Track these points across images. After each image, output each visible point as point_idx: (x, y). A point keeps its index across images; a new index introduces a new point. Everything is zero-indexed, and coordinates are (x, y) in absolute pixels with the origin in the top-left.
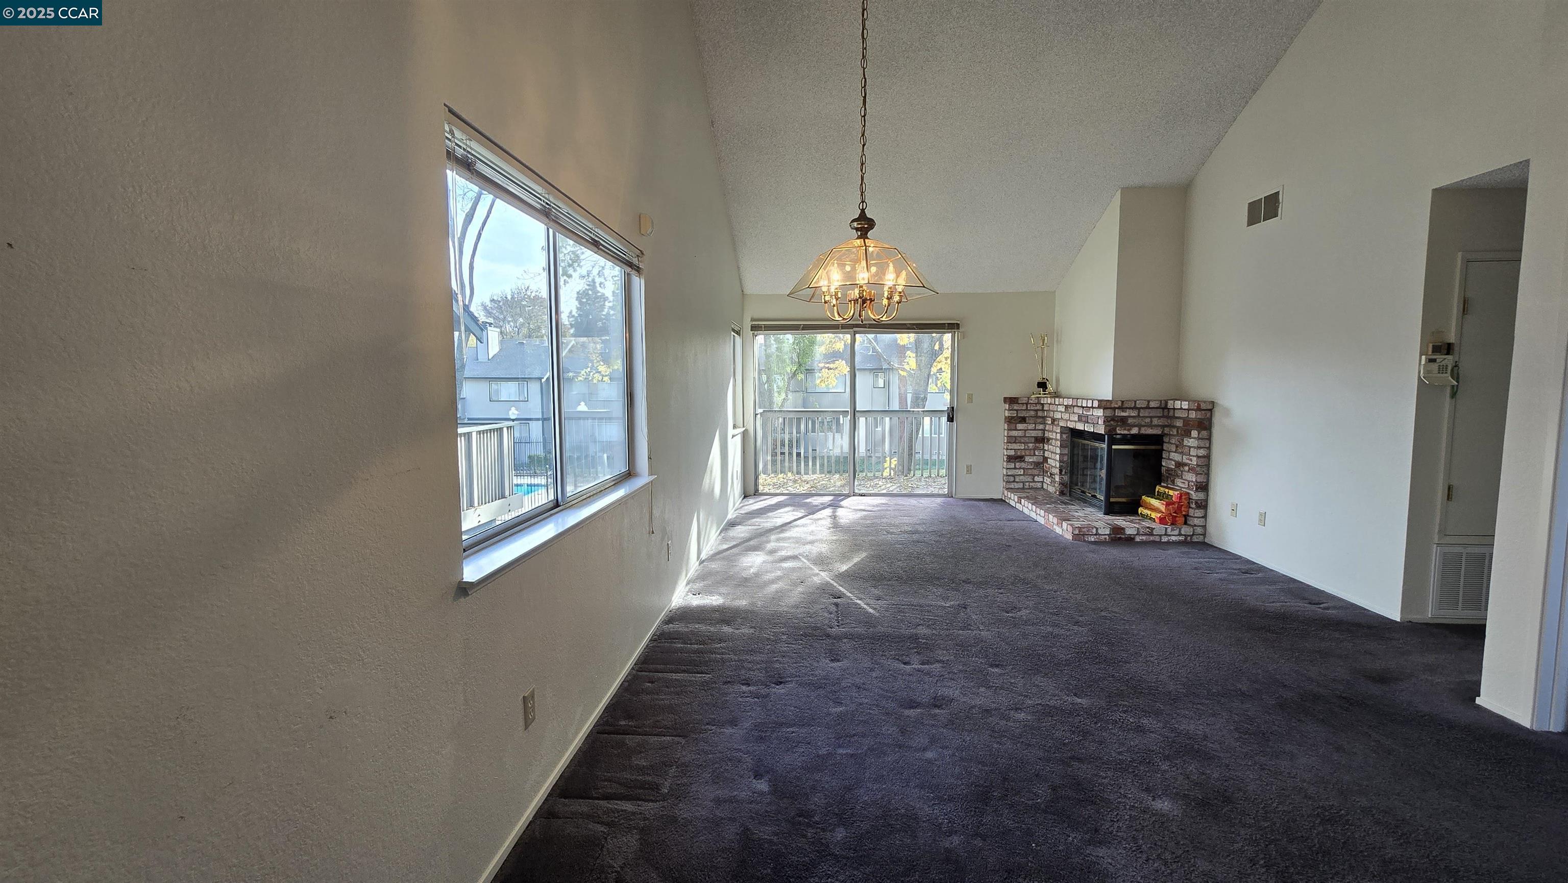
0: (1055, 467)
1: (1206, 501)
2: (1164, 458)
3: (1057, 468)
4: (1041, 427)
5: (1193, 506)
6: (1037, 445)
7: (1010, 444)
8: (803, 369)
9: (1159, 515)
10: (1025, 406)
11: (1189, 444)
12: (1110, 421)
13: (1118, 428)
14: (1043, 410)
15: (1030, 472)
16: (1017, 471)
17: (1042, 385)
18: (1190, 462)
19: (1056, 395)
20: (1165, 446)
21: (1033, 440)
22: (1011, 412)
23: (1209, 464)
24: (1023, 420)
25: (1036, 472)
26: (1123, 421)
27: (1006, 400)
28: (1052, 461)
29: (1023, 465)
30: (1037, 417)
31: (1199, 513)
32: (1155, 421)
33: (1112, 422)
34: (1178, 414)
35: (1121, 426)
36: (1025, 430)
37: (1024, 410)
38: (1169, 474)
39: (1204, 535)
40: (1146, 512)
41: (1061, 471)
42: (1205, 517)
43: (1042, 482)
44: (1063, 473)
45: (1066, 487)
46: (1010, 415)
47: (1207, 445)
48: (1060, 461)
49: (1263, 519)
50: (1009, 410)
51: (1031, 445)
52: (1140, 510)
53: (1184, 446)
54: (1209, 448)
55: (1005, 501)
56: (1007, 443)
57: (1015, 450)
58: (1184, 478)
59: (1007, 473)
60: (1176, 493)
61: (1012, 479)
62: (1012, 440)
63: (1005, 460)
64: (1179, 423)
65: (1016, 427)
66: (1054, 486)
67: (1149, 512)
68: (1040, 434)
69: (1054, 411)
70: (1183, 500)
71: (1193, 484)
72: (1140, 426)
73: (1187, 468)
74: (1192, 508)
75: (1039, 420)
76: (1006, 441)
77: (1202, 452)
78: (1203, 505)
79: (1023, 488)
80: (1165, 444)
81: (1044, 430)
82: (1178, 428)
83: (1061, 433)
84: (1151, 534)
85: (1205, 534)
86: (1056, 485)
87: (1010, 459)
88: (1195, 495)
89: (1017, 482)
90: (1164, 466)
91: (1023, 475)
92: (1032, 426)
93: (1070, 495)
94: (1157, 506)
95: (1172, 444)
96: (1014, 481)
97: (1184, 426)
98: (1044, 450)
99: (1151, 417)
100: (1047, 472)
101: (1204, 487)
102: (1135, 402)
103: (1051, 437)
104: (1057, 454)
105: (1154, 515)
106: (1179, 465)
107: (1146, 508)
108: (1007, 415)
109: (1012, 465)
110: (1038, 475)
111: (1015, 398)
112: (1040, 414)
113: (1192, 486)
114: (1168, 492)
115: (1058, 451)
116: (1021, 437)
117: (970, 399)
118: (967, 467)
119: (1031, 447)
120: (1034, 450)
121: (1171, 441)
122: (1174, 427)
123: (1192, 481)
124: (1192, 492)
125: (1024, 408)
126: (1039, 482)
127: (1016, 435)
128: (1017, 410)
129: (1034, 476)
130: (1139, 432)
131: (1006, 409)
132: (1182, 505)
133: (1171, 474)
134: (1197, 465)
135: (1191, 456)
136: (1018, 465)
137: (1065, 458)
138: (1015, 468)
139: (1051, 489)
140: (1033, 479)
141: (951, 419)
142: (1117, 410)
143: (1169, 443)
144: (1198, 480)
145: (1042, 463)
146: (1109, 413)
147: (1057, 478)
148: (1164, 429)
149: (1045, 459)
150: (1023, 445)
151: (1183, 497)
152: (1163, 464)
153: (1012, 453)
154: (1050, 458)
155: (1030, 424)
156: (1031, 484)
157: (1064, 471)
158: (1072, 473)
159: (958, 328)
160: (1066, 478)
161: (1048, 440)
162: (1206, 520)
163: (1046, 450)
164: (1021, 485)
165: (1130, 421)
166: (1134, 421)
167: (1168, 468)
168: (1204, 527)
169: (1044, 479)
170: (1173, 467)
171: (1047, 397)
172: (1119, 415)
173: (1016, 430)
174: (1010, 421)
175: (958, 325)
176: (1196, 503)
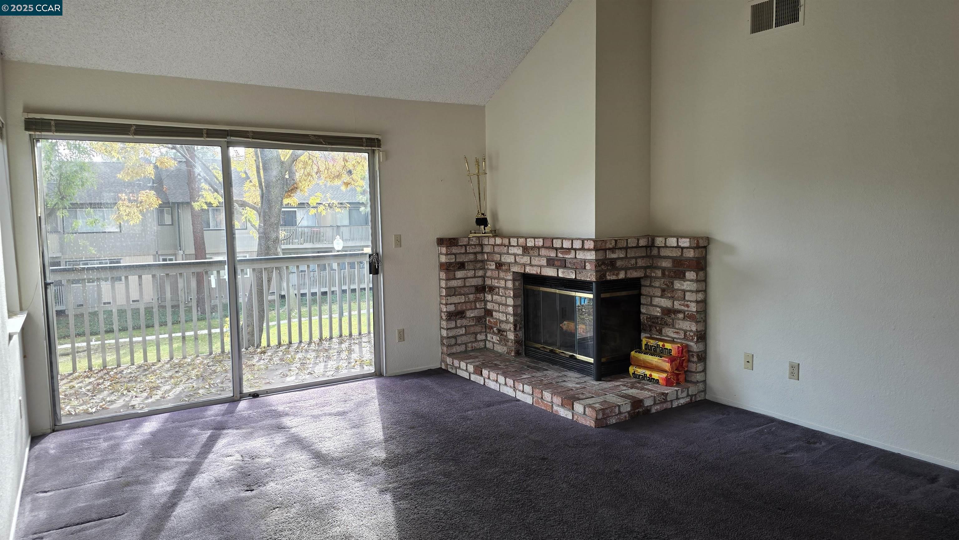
0: (507, 322)
1: (705, 352)
2: (644, 304)
3: (510, 323)
4: (480, 273)
5: (695, 359)
6: (478, 295)
7: (449, 298)
8: (67, 204)
9: (664, 375)
10: (464, 248)
11: (683, 288)
12: (601, 265)
13: (607, 273)
14: (482, 253)
15: (472, 329)
16: (458, 330)
17: (482, 221)
18: (686, 309)
19: (496, 233)
20: (644, 291)
21: (473, 290)
22: (449, 256)
23: (706, 309)
24: (462, 266)
25: (478, 329)
26: (612, 263)
27: (441, 242)
28: (501, 315)
29: (465, 322)
30: (476, 261)
31: (700, 367)
32: (640, 263)
33: (603, 267)
34: (664, 253)
35: (610, 271)
36: (465, 279)
37: (463, 254)
38: (653, 322)
39: (704, 391)
40: (640, 371)
41: (515, 326)
42: (704, 370)
43: (485, 340)
44: (518, 328)
45: (521, 345)
46: (448, 261)
47: (704, 288)
48: (515, 315)
49: (796, 372)
50: (447, 254)
51: (471, 297)
52: (631, 369)
53: (674, 290)
54: (705, 291)
55: (446, 371)
56: (446, 296)
57: (455, 304)
58: (677, 327)
59: (447, 334)
60: (676, 346)
61: (453, 341)
62: (451, 292)
63: (444, 318)
64: (666, 264)
65: (455, 275)
66: (506, 345)
67: (648, 373)
68: (479, 282)
69: (500, 254)
70: (684, 353)
71: (692, 334)
72: (626, 269)
73: (681, 316)
74: (693, 362)
75: (479, 265)
76: (444, 294)
77: (700, 296)
78: (703, 357)
79: (466, 351)
80: (642, 288)
81: (484, 277)
82: (663, 270)
83: (514, 280)
84: (665, 401)
85: (706, 390)
86: (510, 344)
87: (451, 316)
88: (695, 347)
89: (459, 345)
90: (644, 314)
91: (465, 334)
92: (471, 273)
93: (525, 354)
94: (656, 364)
95: (655, 287)
96: (456, 344)
97: (674, 266)
98: (486, 302)
99: (636, 258)
100: (492, 328)
101: (702, 337)
102: (627, 240)
103: (496, 285)
104: (509, 306)
105: (655, 375)
106: (667, 312)
107: (640, 366)
108: (443, 259)
109: (453, 324)
110: (481, 333)
111: (454, 239)
112: (479, 257)
113: (692, 336)
114: (664, 345)
115: (510, 301)
116: (460, 287)
117: (399, 241)
118: (399, 333)
119: (471, 300)
120: (475, 302)
121: (653, 284)
122: (657, 268)
123: (691, 331)
124: (692, 344)
125: (463, 251)
126: (481, 340)
127: (455, 285)
128: (455, 254)
129: (476, 334)
130: (626, 276)
131: (441, 254)
132: (684, 360)
133: (657, 323)
134: (697, 312)
135: (688, 301)
136: (459, 322)
137: (519, 311)
138: (456, 327)
139: (500, 349)
140: (476, 338)
141: (374, 270)
142: (607, 251)
143: (651, 286)
144: (699, 330)
145: (484, 317)
146: (601, 256)
147: (511, 336)
148: (646, 271)
149: (489, 313)
150: (463, 297)
151: (684, 350)
152: (643, 310)
153: (452, 308)
154: (496, 311)
155: (469, 270)
156: (474, 344)
157: (518, 326)
158: (526, 328)
159: (379, 146)
160: (521, 334)
161: (492, 289)
162: (706, 374)
163: (488, 301)
164: (463, 348)
165: (619, 263)
166: (622, 263)
167: (650, 315)
168: (704, 382)
169: (486, 336)
170: (659, 314)
171: (488, 237)
172: (610, 257)
173: (455, 279)
174: (447, 268)
175: (379, 140)
176: (698, 356)
